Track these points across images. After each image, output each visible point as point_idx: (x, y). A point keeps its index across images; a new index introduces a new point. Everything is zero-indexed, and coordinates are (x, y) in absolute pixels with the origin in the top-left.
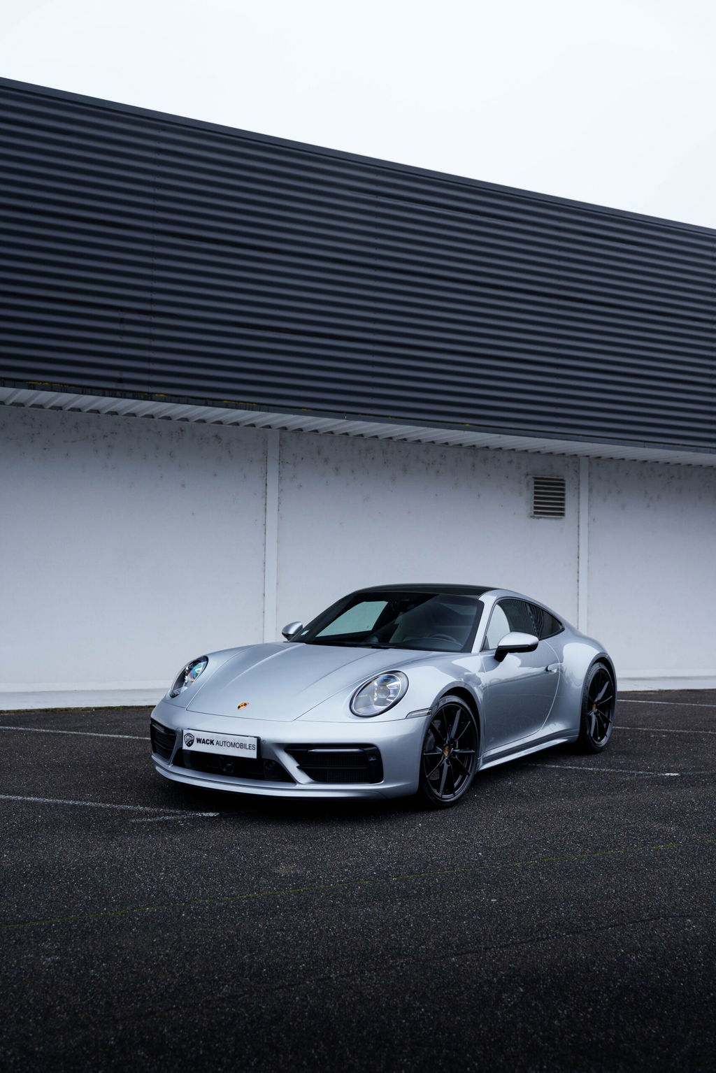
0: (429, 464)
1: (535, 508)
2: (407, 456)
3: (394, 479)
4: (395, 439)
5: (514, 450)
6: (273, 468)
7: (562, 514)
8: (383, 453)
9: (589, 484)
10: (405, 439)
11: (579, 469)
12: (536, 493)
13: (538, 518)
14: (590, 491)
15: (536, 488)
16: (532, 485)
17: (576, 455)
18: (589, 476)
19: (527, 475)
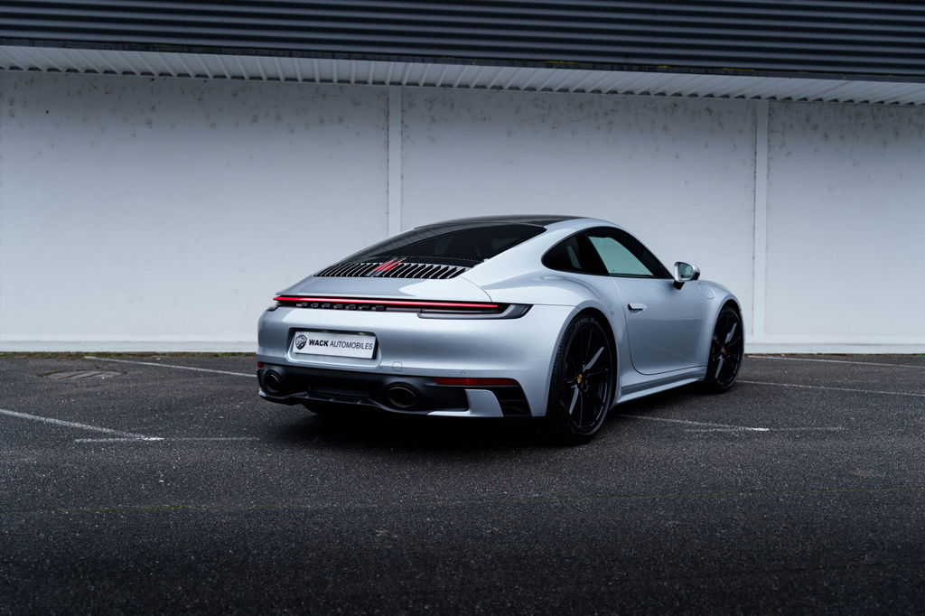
2: (900, 120)
6: (762, 137)
8: (874, 117)
10: (897, 103)
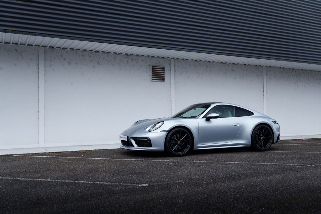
0: (109, 61)
1: (153, 78)
2: (99, 58)
5: (143, 55)
7: (164, 80)
8: (89, 57)
9: (175, 69)
11: (170, 63)
12: (153, 72)
13: (155, 81)
14: (175, 71)
15: (153, 70)
16: (151, 69)
17: (169, 58)
18: (175, 66)
19: (150, 65)
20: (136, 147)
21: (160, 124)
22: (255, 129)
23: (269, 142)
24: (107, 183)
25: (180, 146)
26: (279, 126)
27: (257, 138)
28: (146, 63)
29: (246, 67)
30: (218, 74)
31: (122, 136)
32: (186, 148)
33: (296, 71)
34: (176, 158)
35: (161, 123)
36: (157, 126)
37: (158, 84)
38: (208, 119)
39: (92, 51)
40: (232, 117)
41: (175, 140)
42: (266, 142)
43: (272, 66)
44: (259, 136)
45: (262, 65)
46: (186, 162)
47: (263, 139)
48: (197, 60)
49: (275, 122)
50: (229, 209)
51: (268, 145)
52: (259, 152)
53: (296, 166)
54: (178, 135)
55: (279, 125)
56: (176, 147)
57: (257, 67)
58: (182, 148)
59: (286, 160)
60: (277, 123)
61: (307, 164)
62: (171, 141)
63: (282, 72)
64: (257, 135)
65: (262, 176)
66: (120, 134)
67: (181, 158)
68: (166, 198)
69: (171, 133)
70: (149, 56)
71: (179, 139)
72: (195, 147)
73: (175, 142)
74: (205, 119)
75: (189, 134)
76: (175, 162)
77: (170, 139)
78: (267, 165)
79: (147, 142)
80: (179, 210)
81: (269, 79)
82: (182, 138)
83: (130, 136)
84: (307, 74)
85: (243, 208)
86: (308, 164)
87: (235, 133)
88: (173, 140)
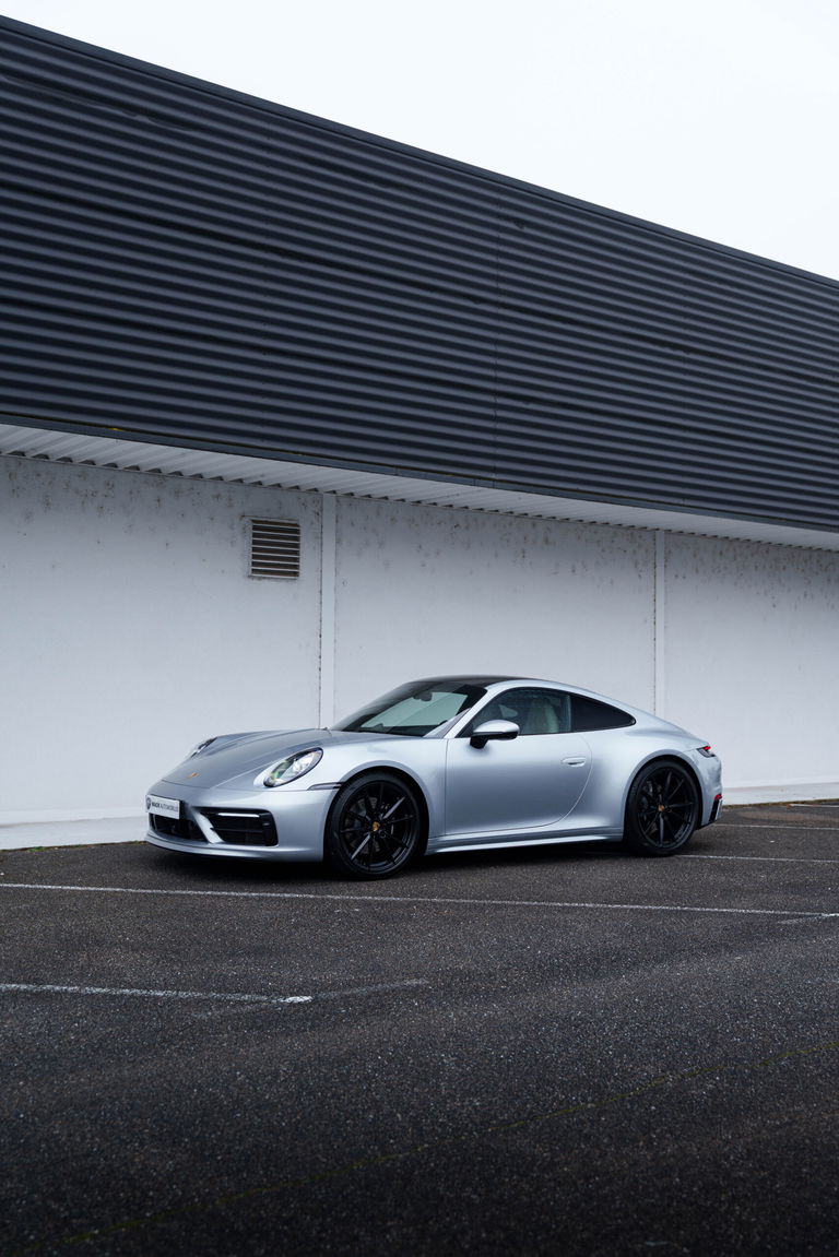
1: (254, 564)
2: (50, 483)
3: (28, 516)
4: (28, 456)
5: (221, 478)
7: (296, 574)
8: (10, 475)
9: (337, 531)
11: (322, 510)
12: (254, 542)
13: (260, 578)
14: (338, 541)
15: (254, 535)
16: (250, 531)
17: (316, 490)
18: (337, 521)
19: (243, 516)
20: (215, 845)
21: (307, 760)
22: (641, 776)
23: (686, 823)
24: (160, 994)
25: (378, 839)
26: (718, 764)
27: (646, 807)
28: (231, 506)
29: (595, 532)
30: (496, 556)
31: (155, 799)
32: (400, 849)
33: (767, 552)
34: (364, 886)
35: (313, 754)
36: (297, 766)
37: (274, 590)
38: (479, 742)
39: (22, 454)
40: (561, 731)
41: (363, 820)
42: (675, 823)
43: (686, 532)
44: (653, 801)
45: (650, 527)
46: (410, 904)
47: (665, 813)
48: (419, 502)
49: (706, 748)
50: (612, 1081)
51: (682, 835)
52: (652, 861)
53: (788, 917)
54: (373, 801)
55: (717, 760)
56: (363, 844)
57: (635, 532)
58: (385, 849)
59: (749, 892)
60: (713, 756)
61: (821, 910)
62: (347, 821)
63: (721, 553)
64: (644, 799)
65: (686, 958)
66: (146, 791)
67: (383, 884)
68: (396, 1047)
69: (348, 793)
70: (241, 481)
71: (377, 815)
72: (431, 842)
73: (362, 826)
74: (468, 740)
75: (412, 798)
76: (366, 904)
77: (346, 814)
78: (691, 916)
79: (261, 826)
80: (455, 1090)
81: (677, 576)
82: (385, 812)
83: (191, 803)
84: (806, 561)
85: (655, 1078)
86: (826, 912)
87: (571, 789)
88: (355, 816)
